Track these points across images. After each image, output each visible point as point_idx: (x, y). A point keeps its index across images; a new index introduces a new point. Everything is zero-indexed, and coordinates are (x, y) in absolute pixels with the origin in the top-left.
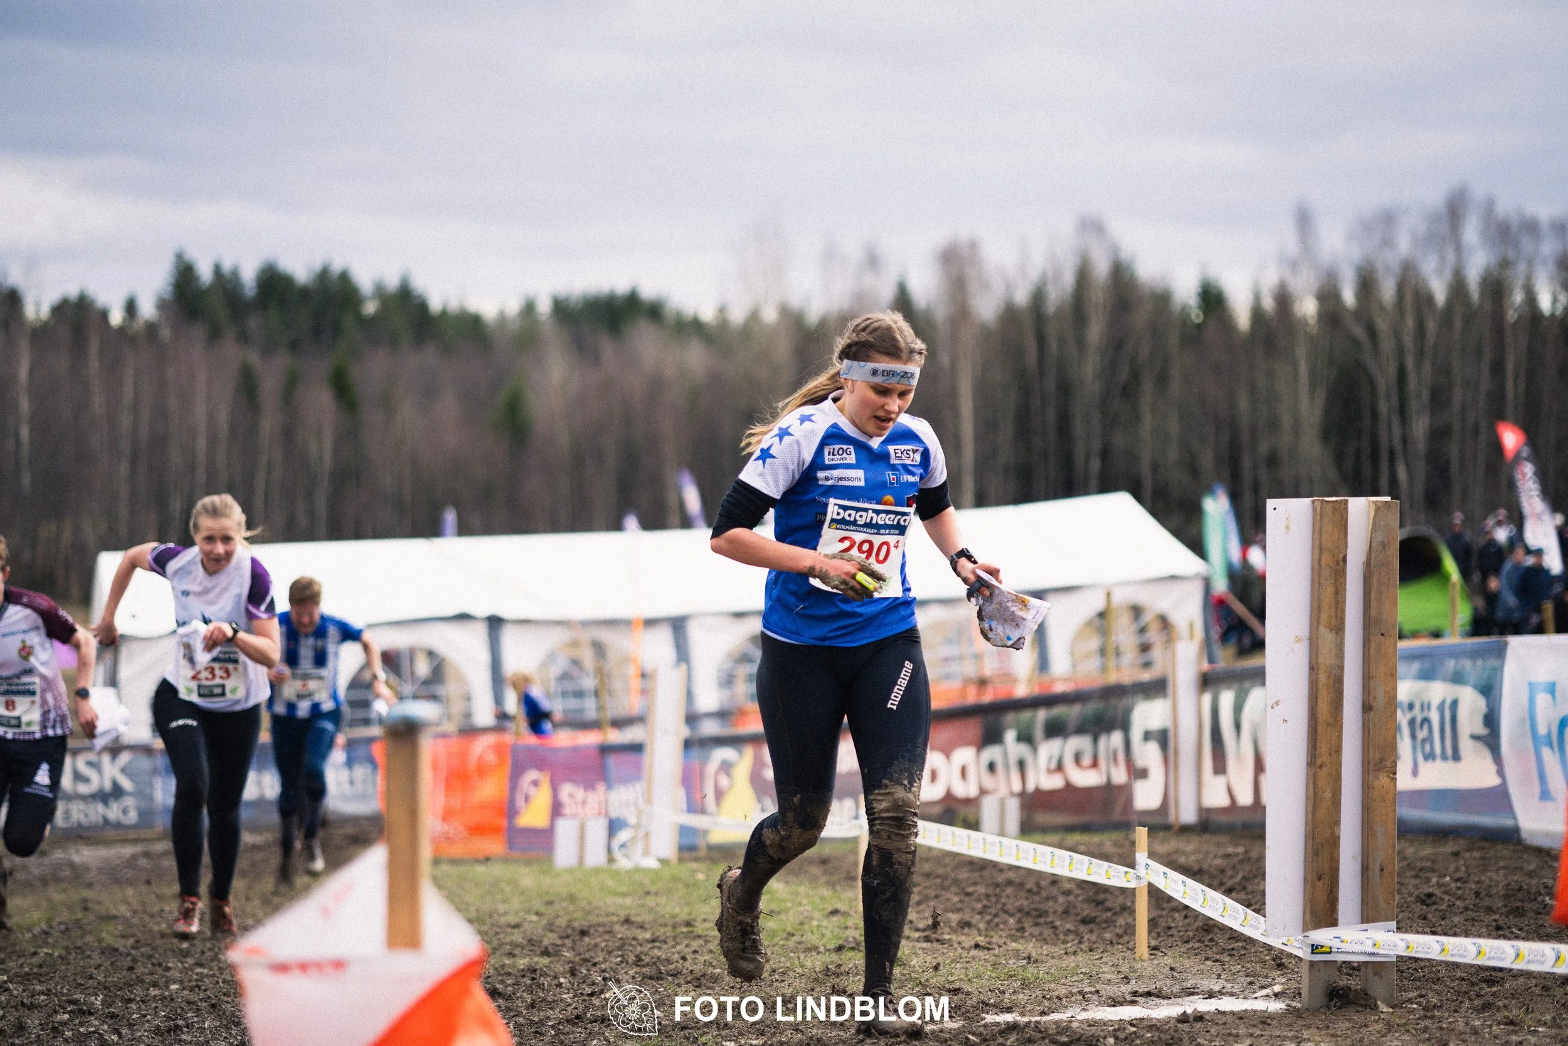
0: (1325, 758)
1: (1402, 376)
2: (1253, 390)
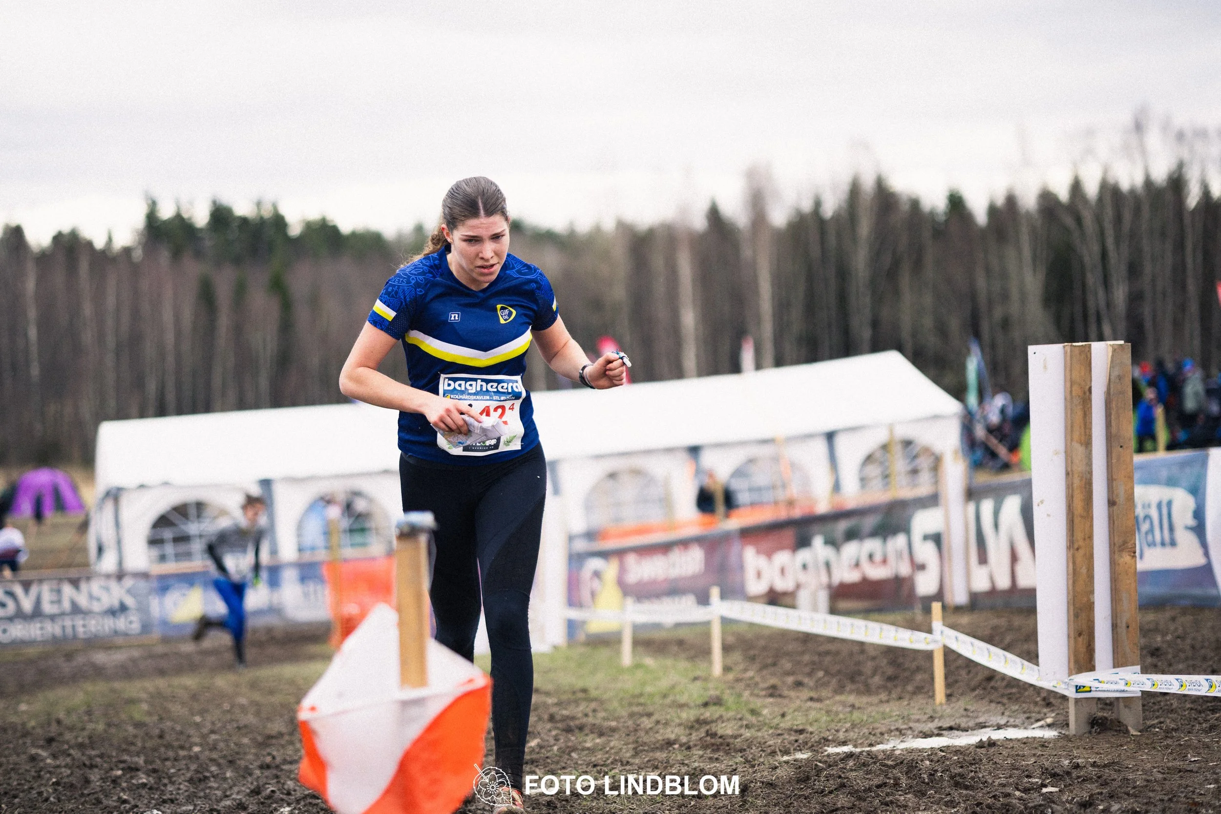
0: (1081, 543)
1: (1104, 255)
2: (988, 270)
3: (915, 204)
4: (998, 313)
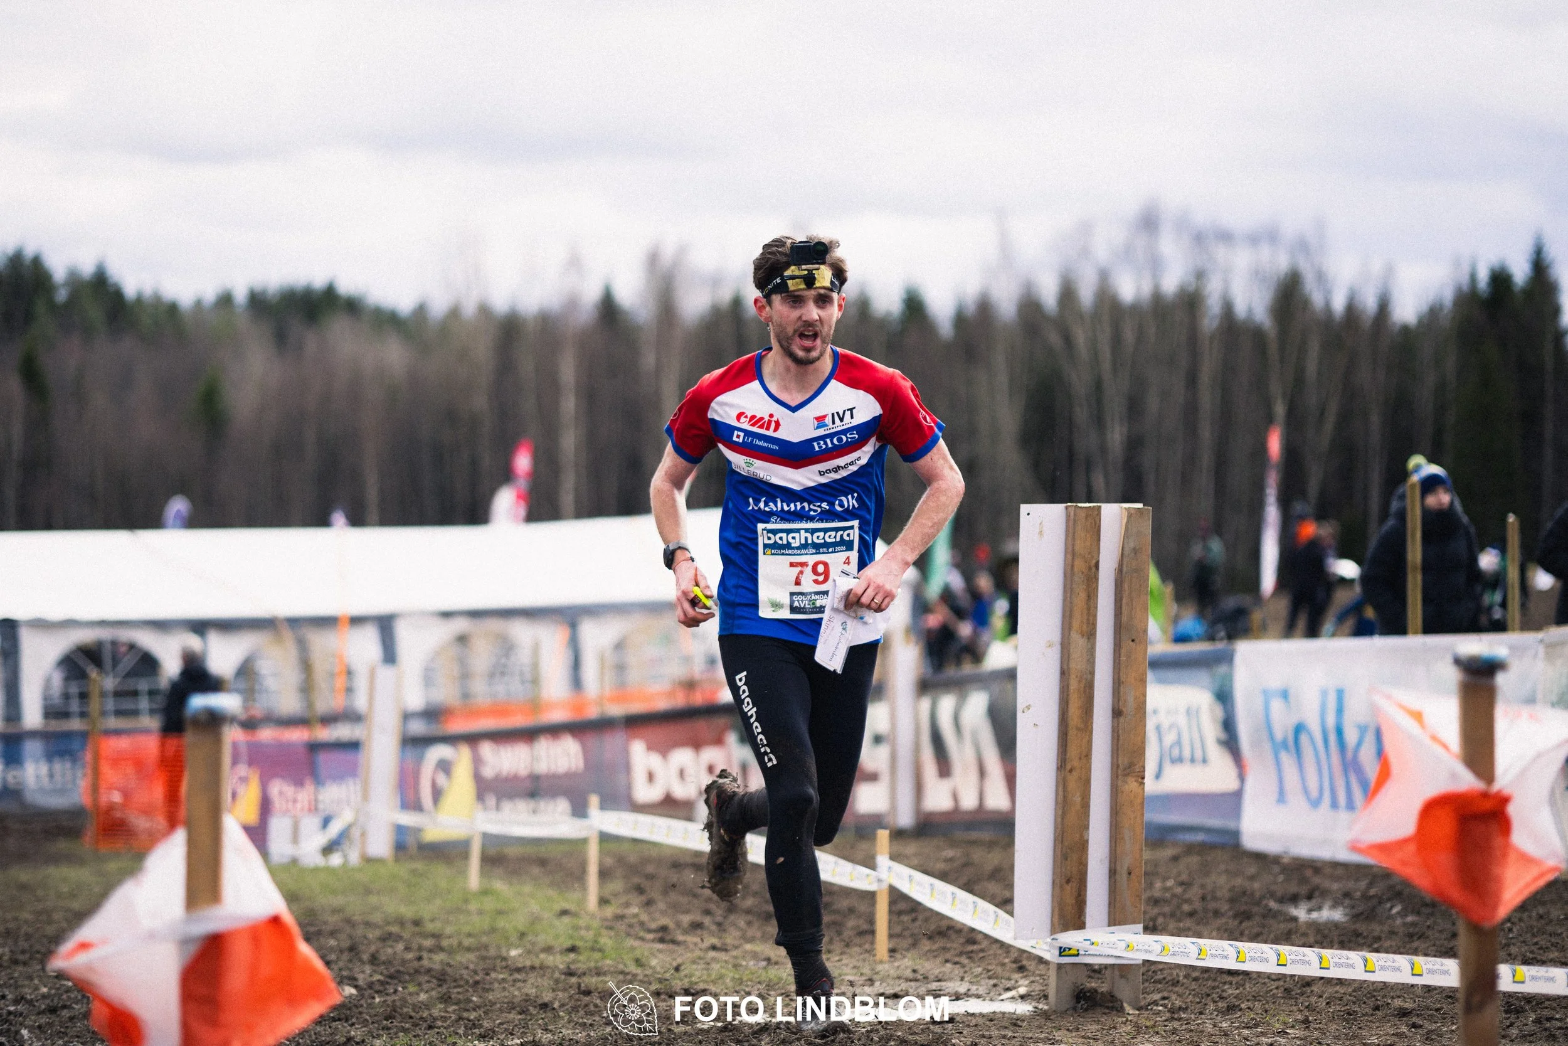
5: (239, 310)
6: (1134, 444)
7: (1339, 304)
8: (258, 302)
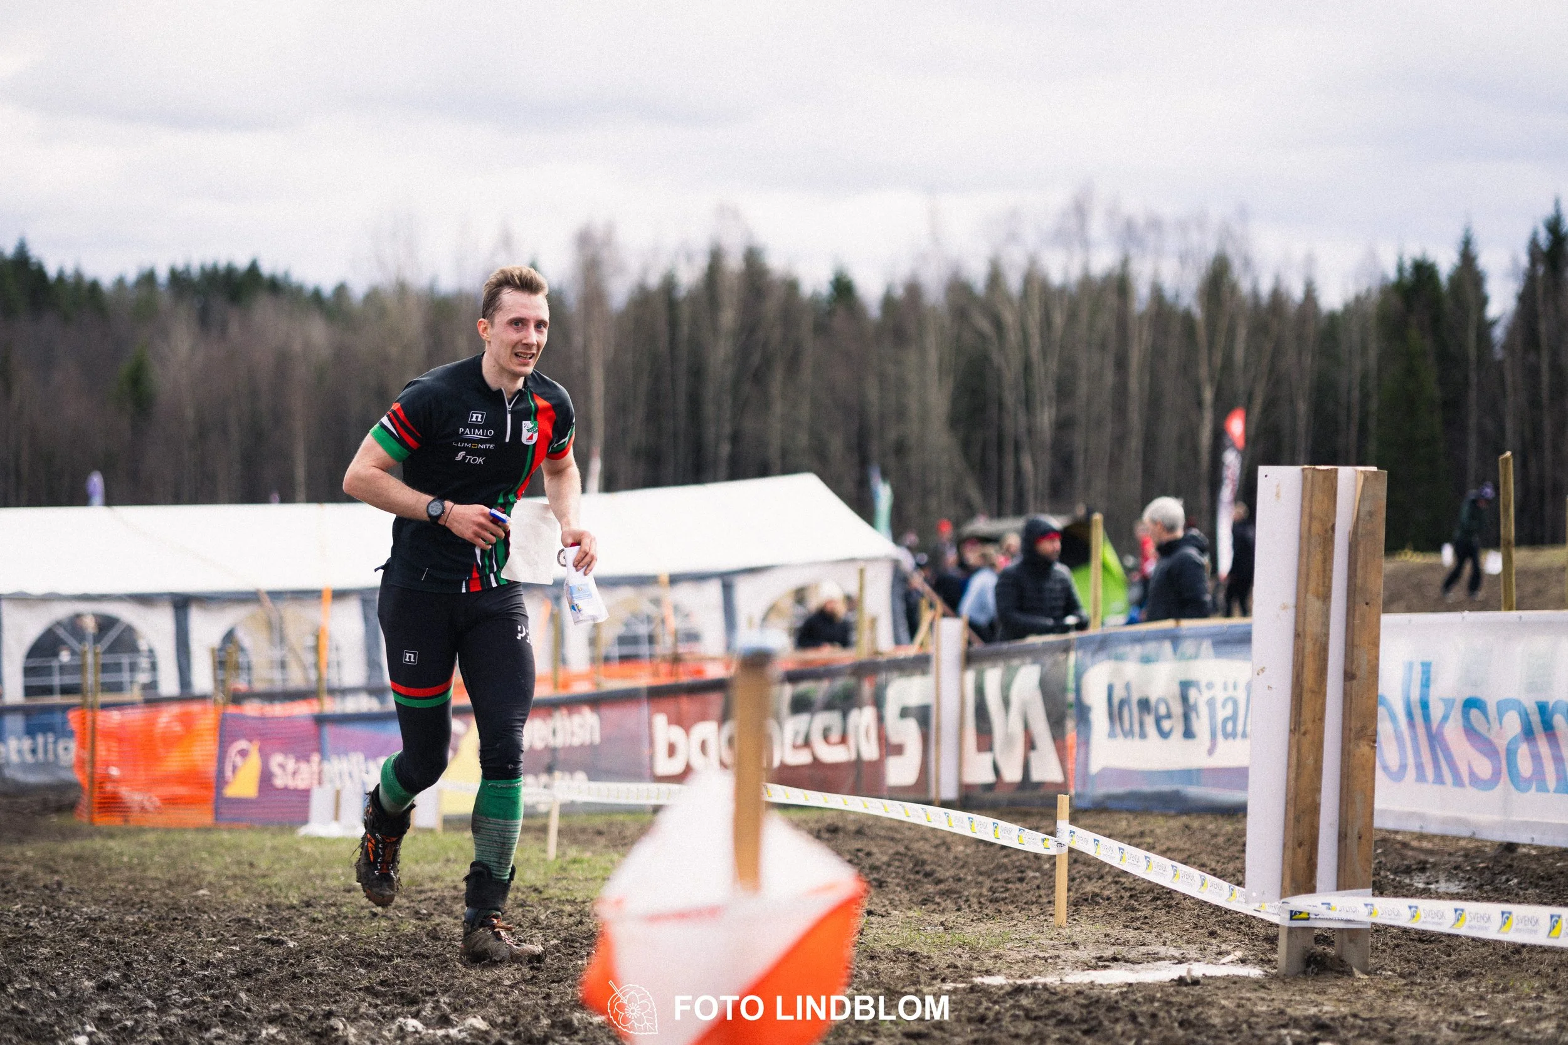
1: (1027, 367)
2: (882, 377)
3: (792, 286)
4: (892, 435)
5: (162, 289)
6: (1063, 425)
7: (1265, 288)
8: (179, 280)
